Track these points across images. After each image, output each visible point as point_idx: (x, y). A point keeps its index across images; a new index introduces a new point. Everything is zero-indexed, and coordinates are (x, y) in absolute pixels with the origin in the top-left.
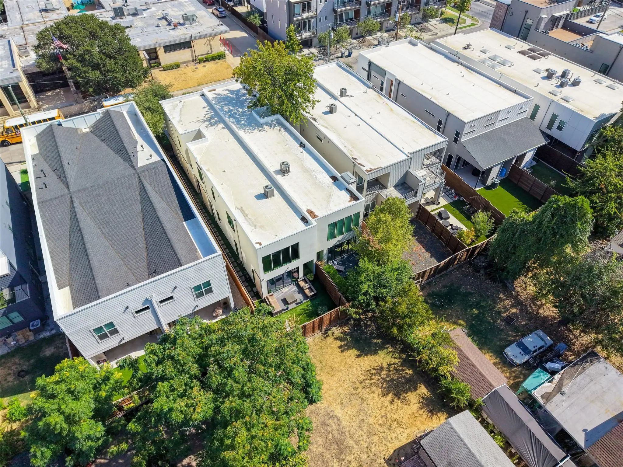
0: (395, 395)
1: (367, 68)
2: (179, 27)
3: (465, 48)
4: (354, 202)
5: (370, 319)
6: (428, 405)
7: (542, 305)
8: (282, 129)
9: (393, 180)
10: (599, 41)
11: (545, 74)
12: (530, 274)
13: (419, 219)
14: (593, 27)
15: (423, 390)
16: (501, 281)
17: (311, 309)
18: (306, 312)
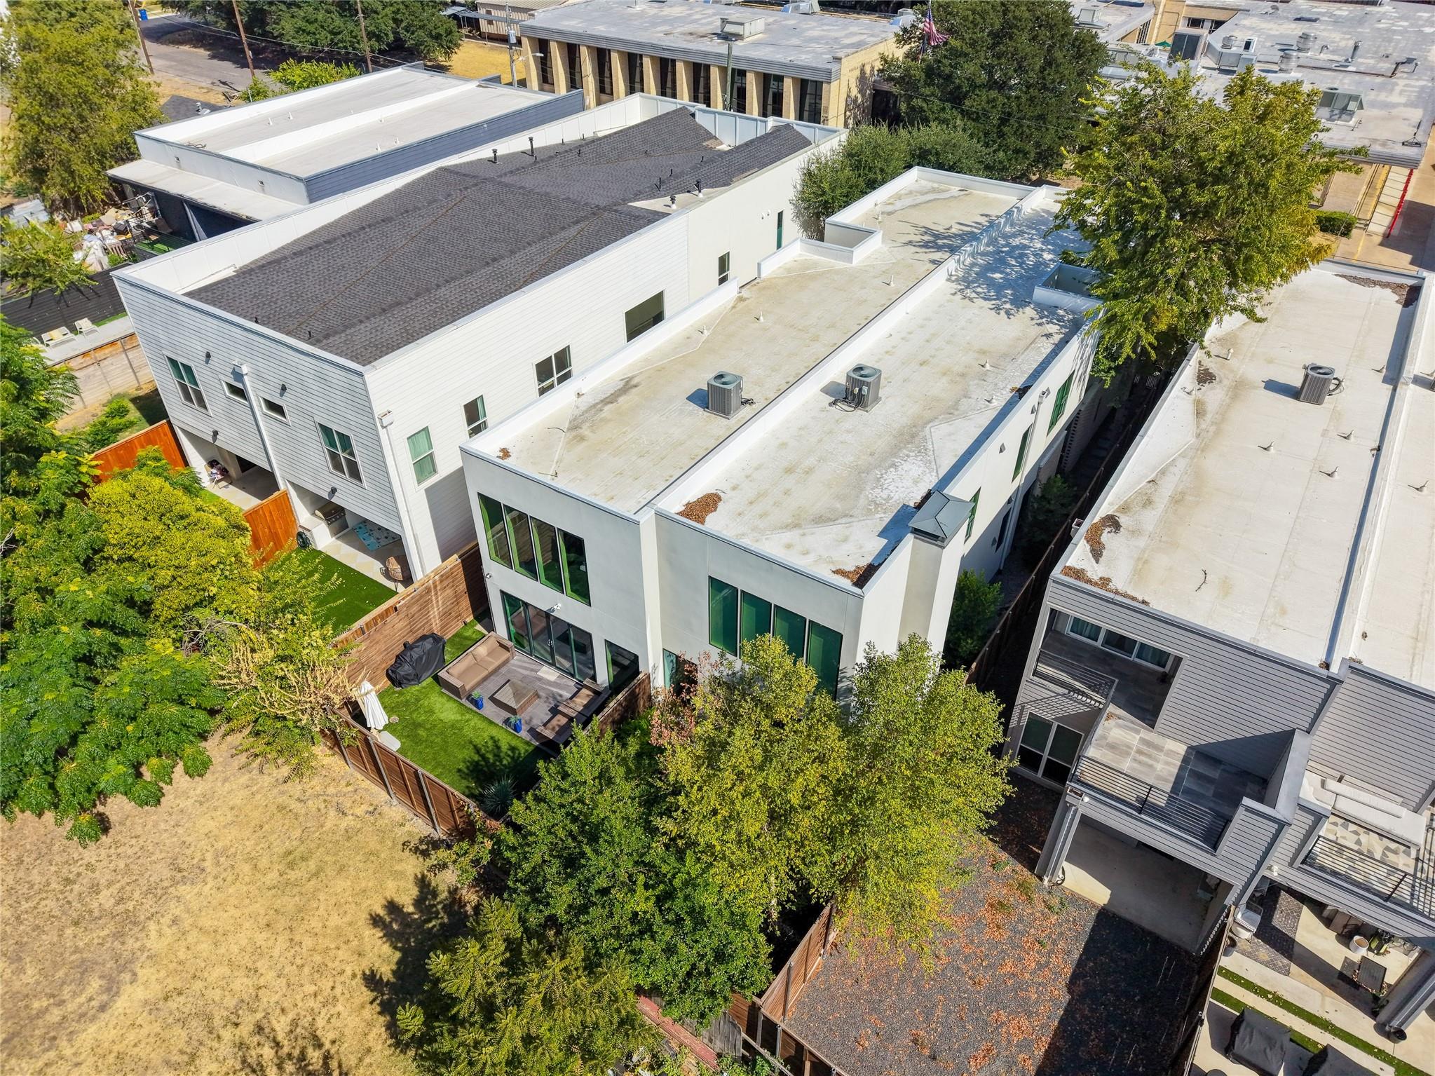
17: (505, 762)
18: (490, 756)
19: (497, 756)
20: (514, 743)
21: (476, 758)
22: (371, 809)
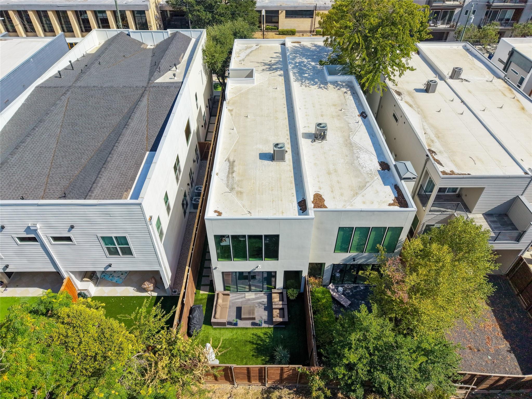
4: (397, 208)
8: (349, 92)
9: (486, 203)
13: (511, 279)
17: (267, 341)
18: (259, 342)
19: (262, 340)
20: (263, 331)
21: (255, 346)
22: (229, 395)
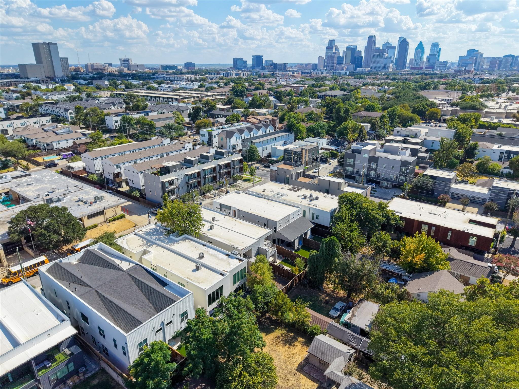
0: (290, 345)
1: (219, 207)
2: (93, 204)
3: (263, 191)
4: (241, 262)
5: (265, 319)
6: (305, 344)
7: (338, 293)
8: (190, 240)
9: (254, 253)
10: (319, 180)
11: (303, 197)
12: (328, 280)
14: (316, 174)
15: (301, 339)
16: (317, 288)
